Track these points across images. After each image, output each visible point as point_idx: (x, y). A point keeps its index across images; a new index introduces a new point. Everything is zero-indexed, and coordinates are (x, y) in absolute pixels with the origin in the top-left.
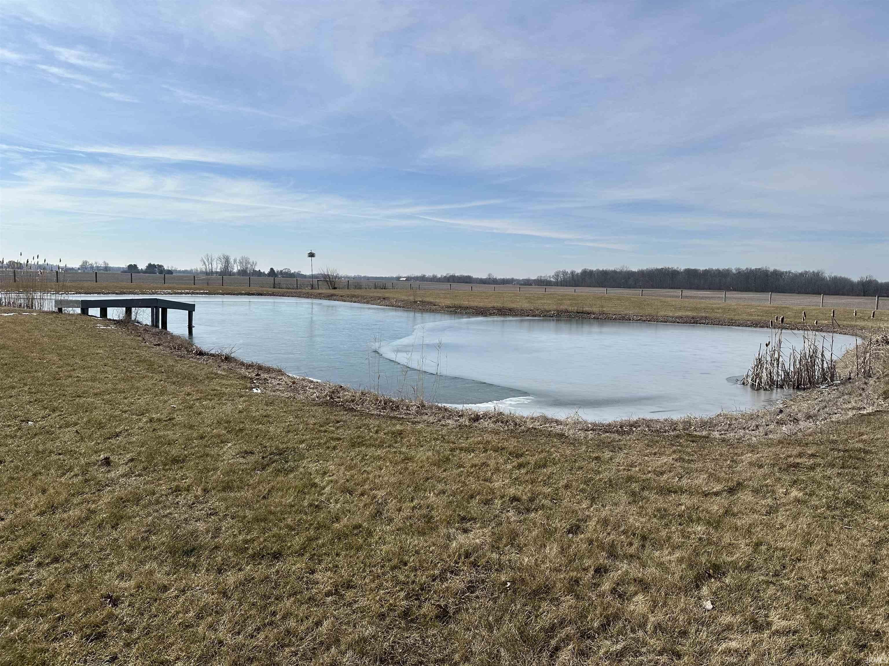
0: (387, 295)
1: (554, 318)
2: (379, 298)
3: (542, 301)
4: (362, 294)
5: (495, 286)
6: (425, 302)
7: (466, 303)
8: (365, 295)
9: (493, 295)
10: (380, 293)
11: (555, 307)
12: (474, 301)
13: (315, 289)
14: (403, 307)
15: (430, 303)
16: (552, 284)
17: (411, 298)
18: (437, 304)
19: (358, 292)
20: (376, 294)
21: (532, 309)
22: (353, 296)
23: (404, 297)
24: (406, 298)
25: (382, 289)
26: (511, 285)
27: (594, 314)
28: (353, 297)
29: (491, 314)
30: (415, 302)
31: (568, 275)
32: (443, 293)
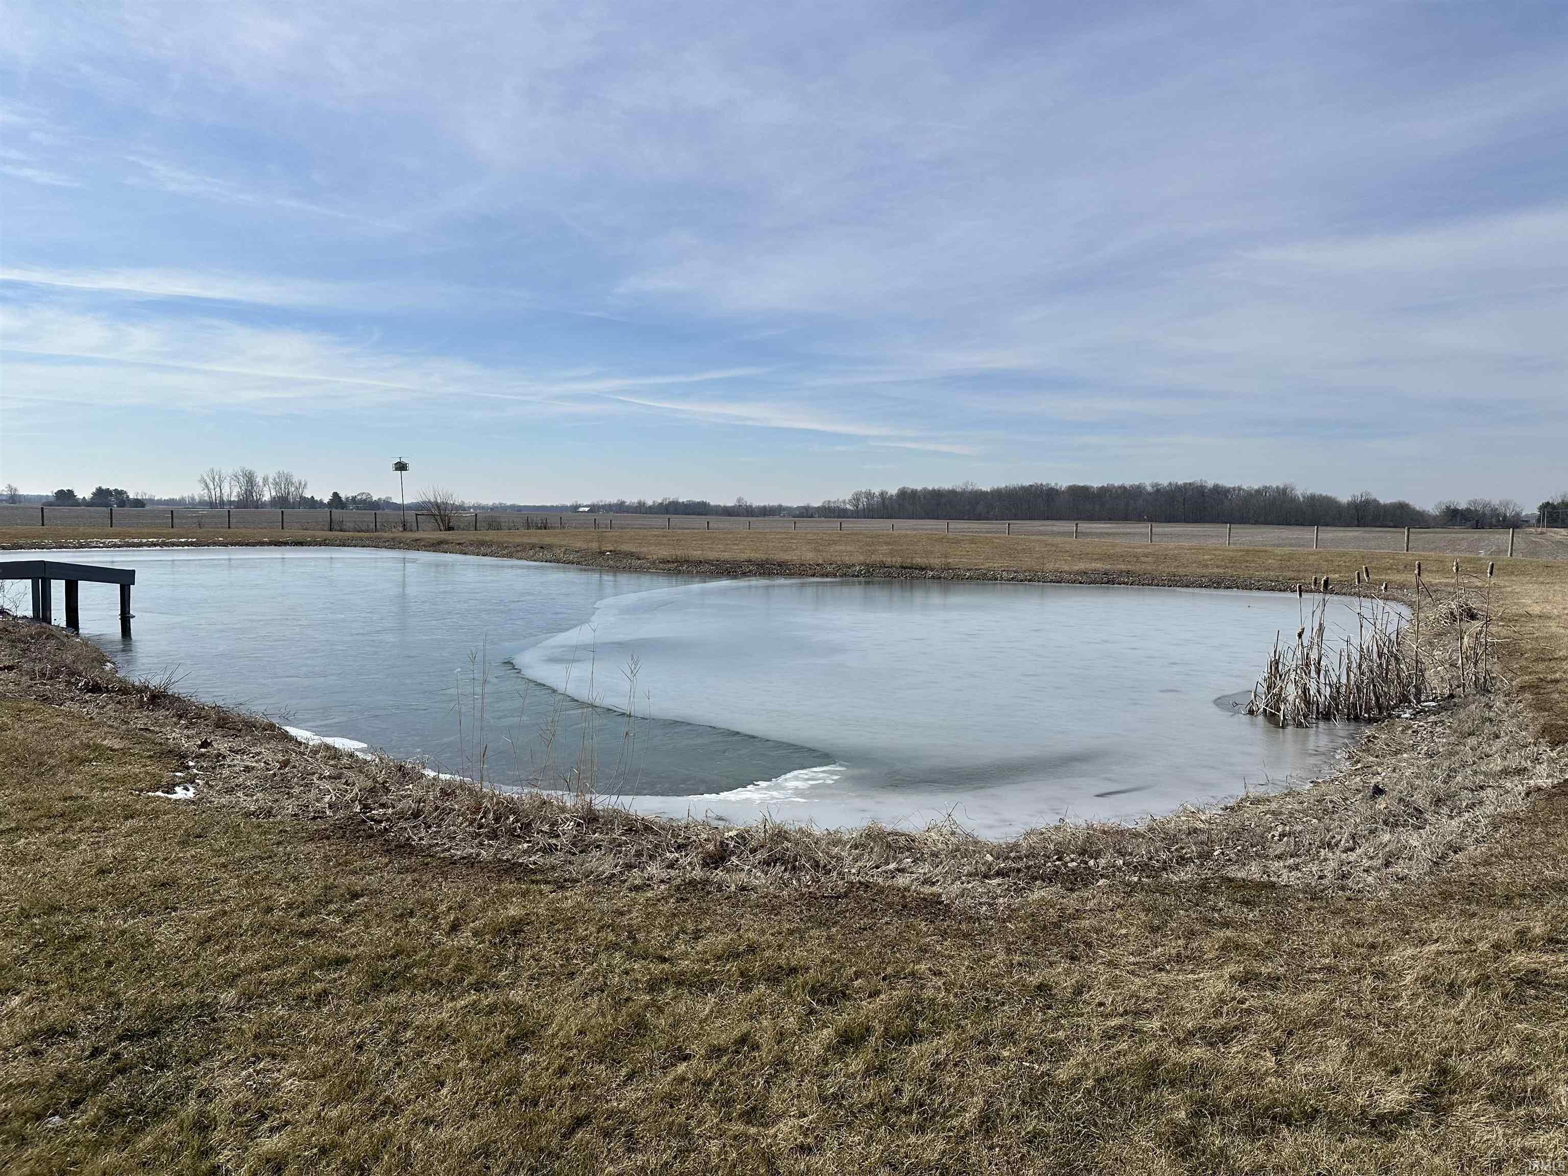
0: (547, 540)
1: (861, 579)
2: (533, 547)
3: (838, 548)
4: (500, 540)
5: (750, 519)
6: (620, 552)
7: (696, 554)
8: (506, 542)
9: (748, 537)
10: (536, 536)
11: (862, 558)
12: (711, 549)
13: (411, 530)
14: (578, 563)
15: (632, 555)
16: (849, 514)
17: (594, 546)
18: (642, 556)
19: (491, 535)
20: (526, 540)
21: (820, 562)
22: (482, 543)
23: (579, 544)
24: (584, 546)
25: (540, 528)
26: (777, 518)
27: (932, 570)
28: (482, 545)
29: (744, 574)
30: (602, 553)
31: (875, 499)
32: (655, 536)
